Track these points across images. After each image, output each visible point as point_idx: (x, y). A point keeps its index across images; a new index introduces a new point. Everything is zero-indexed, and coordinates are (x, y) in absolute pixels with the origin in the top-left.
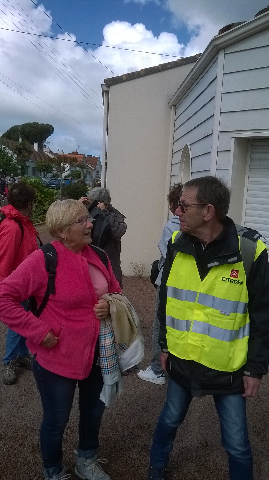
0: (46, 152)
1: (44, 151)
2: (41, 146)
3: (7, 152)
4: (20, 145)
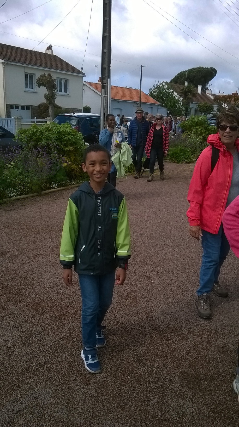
0: (208, 94)
1: (206, 94)
2: (204, 89)
3: (174, 95)
4: (186, 88)
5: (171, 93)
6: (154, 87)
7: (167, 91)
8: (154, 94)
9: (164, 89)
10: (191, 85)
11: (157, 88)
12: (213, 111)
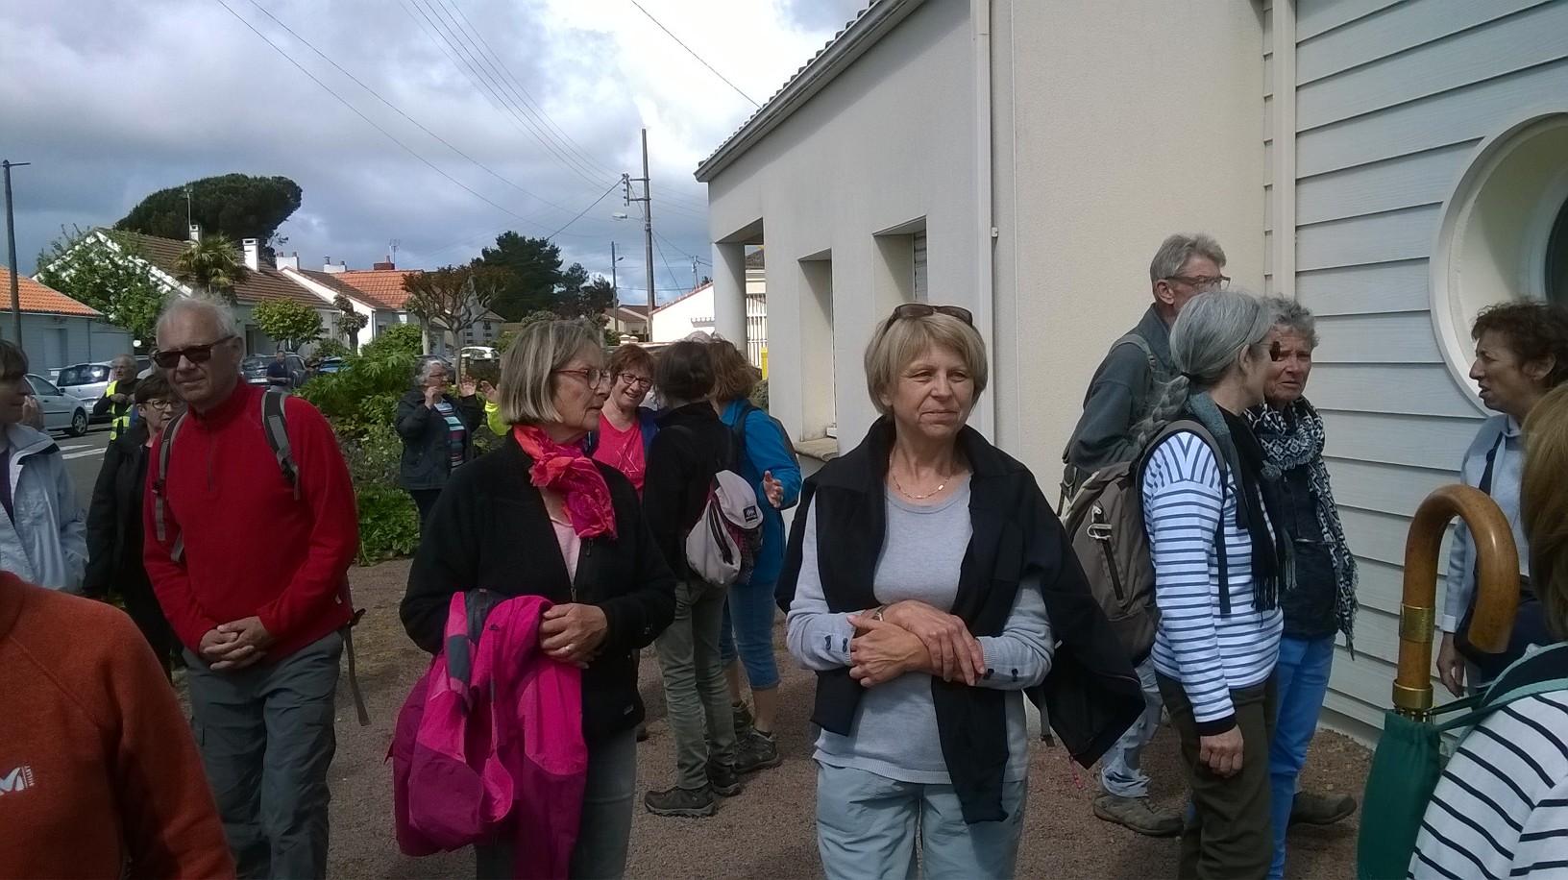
0: (286, 272)
1: (279, 268)
2: (267, 255)
3: (154, 279)
4: (203, 250)
5: (138, 271)
6: (59, 247)
7: (120, 262)
8: (64, 274)
9: (105, 255)
10: (222, 239)
11: (70, 251)
12: (319, 331)
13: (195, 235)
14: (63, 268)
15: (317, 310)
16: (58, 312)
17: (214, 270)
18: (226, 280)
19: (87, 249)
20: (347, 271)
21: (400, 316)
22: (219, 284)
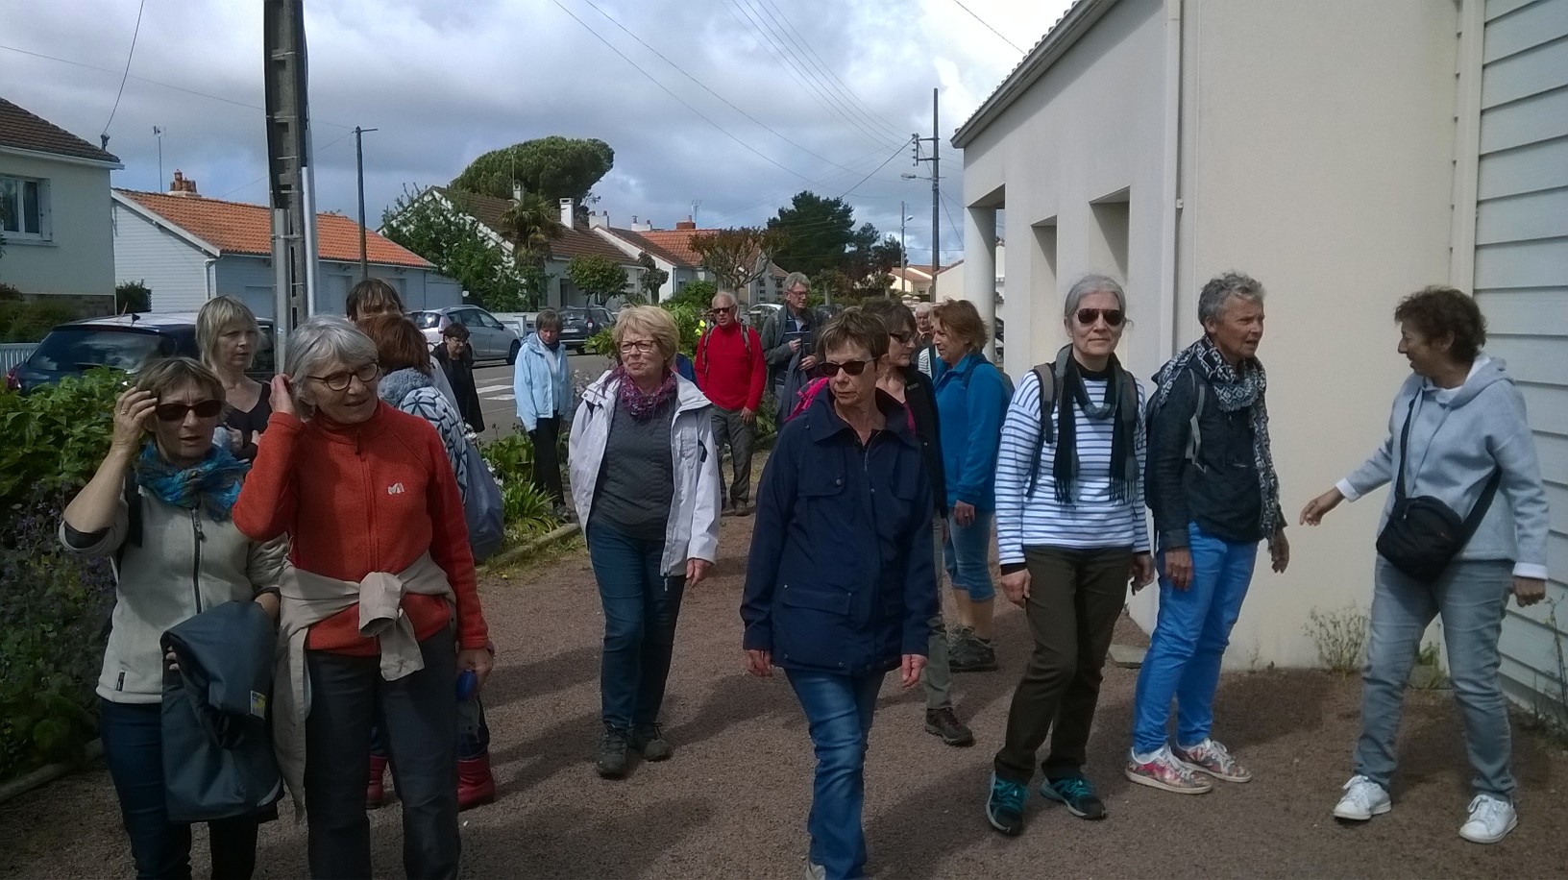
0: (597, 230)
1: (591, 227)
2: (581, 213)
3: (481, 235)
4: (524, 208)
5: (467, 228)
6: (401, 204)
7: (452, 219)
8: (405, 229)
9: (440, 212)
10: (541, 198)
11: (410, 208)
12: (625, 286)
13: (517, 194)
14: (405, 224)
15: (623, 266)
16: (399, 264)
17: (533, 228)
18: (542, 236)
19: (424, 207)
20: (652, 230)
21: (699, 273)
22: (536, 239)
